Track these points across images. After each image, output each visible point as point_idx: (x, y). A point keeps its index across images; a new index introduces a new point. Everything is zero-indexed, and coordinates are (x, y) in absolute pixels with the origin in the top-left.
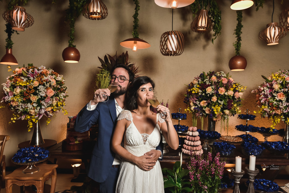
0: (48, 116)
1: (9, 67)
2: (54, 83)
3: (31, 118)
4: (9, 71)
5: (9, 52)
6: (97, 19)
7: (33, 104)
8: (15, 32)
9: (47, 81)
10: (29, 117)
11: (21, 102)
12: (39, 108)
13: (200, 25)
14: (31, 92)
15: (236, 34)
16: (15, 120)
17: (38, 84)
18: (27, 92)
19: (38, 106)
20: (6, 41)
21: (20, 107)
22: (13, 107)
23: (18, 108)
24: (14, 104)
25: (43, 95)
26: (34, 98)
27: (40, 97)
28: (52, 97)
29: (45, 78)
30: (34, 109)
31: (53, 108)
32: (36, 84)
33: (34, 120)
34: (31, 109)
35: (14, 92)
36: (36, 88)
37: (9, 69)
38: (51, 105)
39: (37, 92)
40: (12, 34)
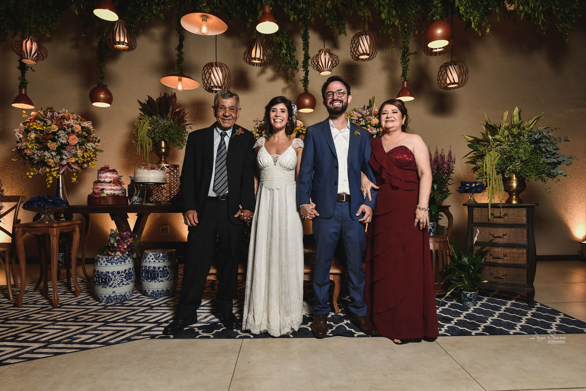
0: (72, 170)
1: (24, 112)
2: (78, 128)
3: (50, 171)
4: (24, 116)
5: (23, 93)
7: (51, 152)
8: (29, 69)
9: (68, 126)
10: (48, 170)
11: (38, 150)
12: (59, 157)
13: (253, 56)
14: (48, 138)
15: (303, 68)
16: (31, 175)
17: (57, 129)
18: (43, 138)
19: (57, 155)
20: (19, 80)
21: (36, 155)
22: (28, 156)
23: (33, 156)
24: (28, 152)
25: (64, 142)
26: (52, 145)
27: (60, 144)
28: (76, 146)
29: (66, 122)
30: (53, 159)
31: (77, 159)
32: (55, 129)
33: (54, 174)
34: (49, 158)
35: (28, 138)
36: (54, 133)
37: (24, 113)
38: (75, 155)
39: (56, 137)
40: (26, 71)
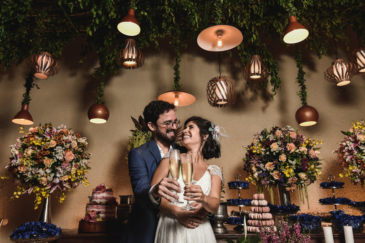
0: (62, 189)
1: (22, 128)
2: (74, 144)
3: (40, 190)
4: (21, 132)
5: (25, 108)
6: (131, 68)
7: (46, 169)
8: (35, 86)
9: (67, 142)
10: (38, 189)
11: (32, 167)
12: (53, 175)
14: (46, 154)
15: (299, 82)
16: (19, 195)
17: (55, 145)
18: (40, 154)
19: (52, 172)
20: (24, 96)
21: (30, 173)
22: (20, 174)
23: (26, 174)
24: (22, 170)
25: (61, 158)
26: (48, 162)
27: (56, 161)
28: (71, 162)
29: (65, 138)
30: (46, 177)
31: (70, 177)
32: (53, 144)
33: (44, 194)
34: (43, 176)
35: (25, 154)
36: (52, 149)
37: (21, 130)
38: (69, 173)
39: (54, 153)
40: (31, 88)
